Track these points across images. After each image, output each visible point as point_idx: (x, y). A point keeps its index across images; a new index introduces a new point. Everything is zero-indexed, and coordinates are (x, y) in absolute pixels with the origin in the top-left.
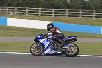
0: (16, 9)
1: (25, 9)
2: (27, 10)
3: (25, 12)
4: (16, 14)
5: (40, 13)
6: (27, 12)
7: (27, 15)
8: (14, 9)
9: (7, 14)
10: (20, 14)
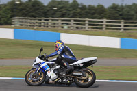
0: (72, 21)
1: (84, 21)
2: (87, 22)
3: (84, 25)
4: (72, 28)
5: (104, 26)
6: (87, 25)
7: (87, 29)
8: (70, 21)
9: (60, 28)
10: (77, 28)
